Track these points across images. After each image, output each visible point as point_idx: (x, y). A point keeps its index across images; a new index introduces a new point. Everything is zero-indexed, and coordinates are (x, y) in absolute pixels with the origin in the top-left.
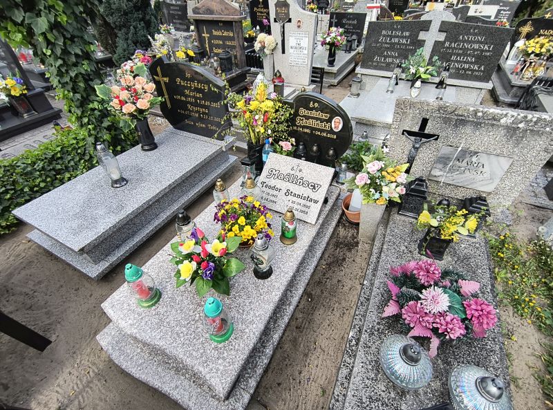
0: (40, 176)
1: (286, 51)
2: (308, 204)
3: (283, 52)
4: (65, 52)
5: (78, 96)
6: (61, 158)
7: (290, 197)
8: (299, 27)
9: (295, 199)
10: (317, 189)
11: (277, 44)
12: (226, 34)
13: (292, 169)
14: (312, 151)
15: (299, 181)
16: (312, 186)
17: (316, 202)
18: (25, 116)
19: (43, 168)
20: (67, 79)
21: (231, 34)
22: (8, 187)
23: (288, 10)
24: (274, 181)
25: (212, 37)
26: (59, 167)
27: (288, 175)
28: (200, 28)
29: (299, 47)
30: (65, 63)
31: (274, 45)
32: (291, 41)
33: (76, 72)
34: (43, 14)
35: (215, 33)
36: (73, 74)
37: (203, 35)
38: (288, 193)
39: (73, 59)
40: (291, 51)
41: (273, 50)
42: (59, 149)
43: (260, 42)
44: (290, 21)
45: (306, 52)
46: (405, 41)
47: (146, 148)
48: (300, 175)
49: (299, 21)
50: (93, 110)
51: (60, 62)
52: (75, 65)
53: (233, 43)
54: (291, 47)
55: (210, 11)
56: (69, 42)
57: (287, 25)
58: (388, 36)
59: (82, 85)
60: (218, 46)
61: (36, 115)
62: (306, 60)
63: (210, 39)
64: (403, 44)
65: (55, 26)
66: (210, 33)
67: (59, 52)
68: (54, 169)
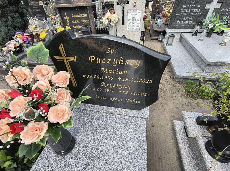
3: (123, 23)
12: (81, 16)
21: (86, 16)
28: (62, 13)
29: (134, 19)
31: (117, 20)
35: (74, 16)
37: (65, 18)
41: (116, 23)
45: (139, 22)
46: (197, 10)
49: (135, 3)
54: (129, 20)
55: (69, 1)
57: (126, 6)
58: (187, 8)
62: (139, 27)
63: (70, 20)
64: (196, 12)
66: (70, 16)
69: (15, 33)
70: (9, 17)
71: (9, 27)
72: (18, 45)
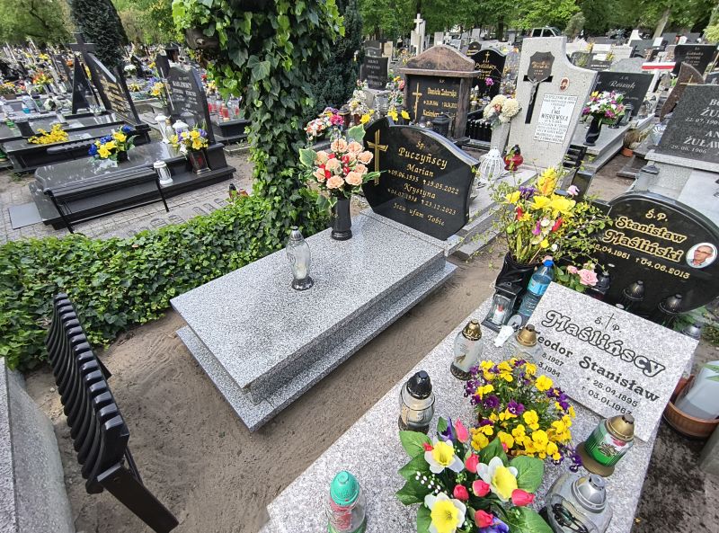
0: (206, 251)
1: (532, 121)
2: (634, 396)
3: (528, 121)
4: (278, 105)
5: (274, 159)
6: (232, 232)
7: (589, 372)
8: (562, 88)
9: (601, 378)
10: (653, 372)
11: (520, 110)
12: (446, 93)
13: (598, 321)
14: (630, 292)
15: (612, 346)
16: (641, 362)
17: (652, 397)
18: (199, 172)
19: (211, 243)
20: (268, 138)
21: (453, 94)
22: (170, 261)
23: (551, 67)
24: (556, 334)
25: (425, 97)
26: (227, 243)
27: (588, 330)
28: (412, 85)
29: (557, 115)
30: (272, 119)
31: (516, 111)
32: (544, 107)
33: (281, 130)
34: (267, 57)
35: (431, 92)
36: (276, 132)
37: (414, 94)
38: (586, 362)
39: (283, 114)
40: (541, 120)
41: (511, 118)
42: (232, 220)
43: (495, 106)
44: (550, 79)
45: (567, 123)
47: (338, 235)
48: (614, 335)
49: (565, 81)
50: (285, 178)
51: (267, 116)
52: (283, 121)
53: (454, 106)
54: (543, 116)
55: (431, 65)
56: (284, 93)
57: (544, 86)
59: (282, 146)
60: (431, 108)
61: (209, 172)
62: (564, 135)
63: (421, 99)
65: (277, 73)
66: (423, 91)
67: (270, 104)
68: (221, 245)
69: (325, 107)
70: (328, 81)
71: (321, 97)
72: (323, 128)
